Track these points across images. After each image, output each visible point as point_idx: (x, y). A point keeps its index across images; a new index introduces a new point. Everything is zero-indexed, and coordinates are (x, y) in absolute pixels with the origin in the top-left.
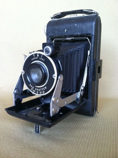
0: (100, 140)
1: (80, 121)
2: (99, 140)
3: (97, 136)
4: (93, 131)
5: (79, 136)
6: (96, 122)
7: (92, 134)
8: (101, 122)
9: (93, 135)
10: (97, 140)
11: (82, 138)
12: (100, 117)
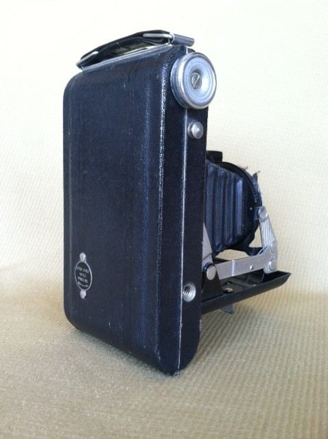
0: (299, 410)
1: (241, 358)
2: (296, 410)
3: (290, 398)
4: (278, 386)
5: (241, 397)
6: (285, 359)
7: (277, 393)
8: (300, 359)
9: (280, 395)
10: (291, 408)
11: (248, 405)
12: (296, 346)
